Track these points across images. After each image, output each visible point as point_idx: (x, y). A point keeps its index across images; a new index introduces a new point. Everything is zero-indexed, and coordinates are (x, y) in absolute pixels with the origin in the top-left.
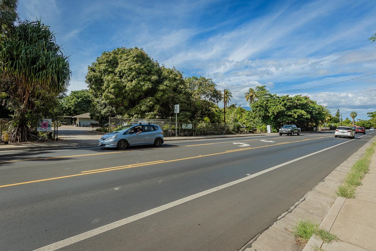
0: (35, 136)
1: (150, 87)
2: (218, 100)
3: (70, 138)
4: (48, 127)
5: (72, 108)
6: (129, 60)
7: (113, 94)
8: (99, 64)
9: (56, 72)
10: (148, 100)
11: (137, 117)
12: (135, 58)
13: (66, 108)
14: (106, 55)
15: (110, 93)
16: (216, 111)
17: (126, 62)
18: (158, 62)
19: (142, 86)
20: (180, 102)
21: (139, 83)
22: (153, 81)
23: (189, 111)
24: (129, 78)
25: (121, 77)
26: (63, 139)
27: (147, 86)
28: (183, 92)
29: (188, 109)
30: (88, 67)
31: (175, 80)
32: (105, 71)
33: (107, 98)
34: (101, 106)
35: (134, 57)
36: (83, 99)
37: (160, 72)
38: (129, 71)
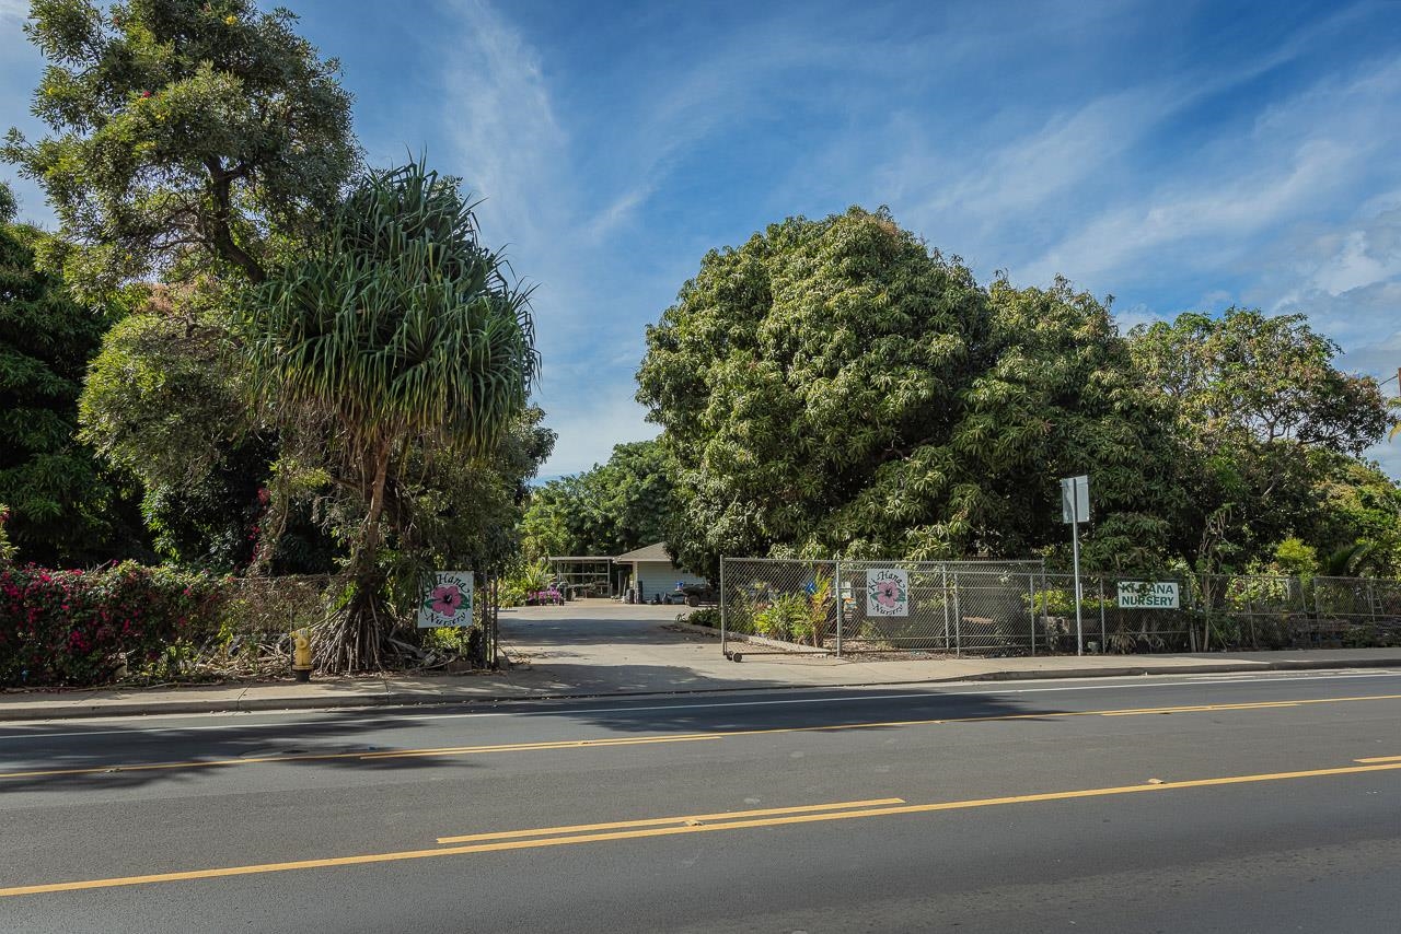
0: (412, 648)
1: (924, 393)
2: (1362, 434)
3: (560, 654)
4: (460, 607)
5: (620, 522)
6: (818, 274)
7: (752, 442)
8: (693, 310)
9: (464, 363)
10: (918, 463)
11: (866, 553)
12: (846, 261)
13: (595, 521)
14: (720, 265)
15: (736, 438)
16: (1368, 501)
17: (805, 284)
18: (964, 265)
19: (882, 395)
20: (1103, 462)
21: (868, 377)
22: (939, 361)
23: (1160, 509)
24: (819, 361)
25: (784, 360)
26: (527, 660)
27: (908, 389)
28: (1117, 404)
29: (1153, 499)
30: (646, 329)
31: (1067, 344)
32: (718, 337)
33: (723, 463)
34: (709, 503)
35: (839, 258)
36: (660, 477)
37: (975, 312)
38: (816, 327)
